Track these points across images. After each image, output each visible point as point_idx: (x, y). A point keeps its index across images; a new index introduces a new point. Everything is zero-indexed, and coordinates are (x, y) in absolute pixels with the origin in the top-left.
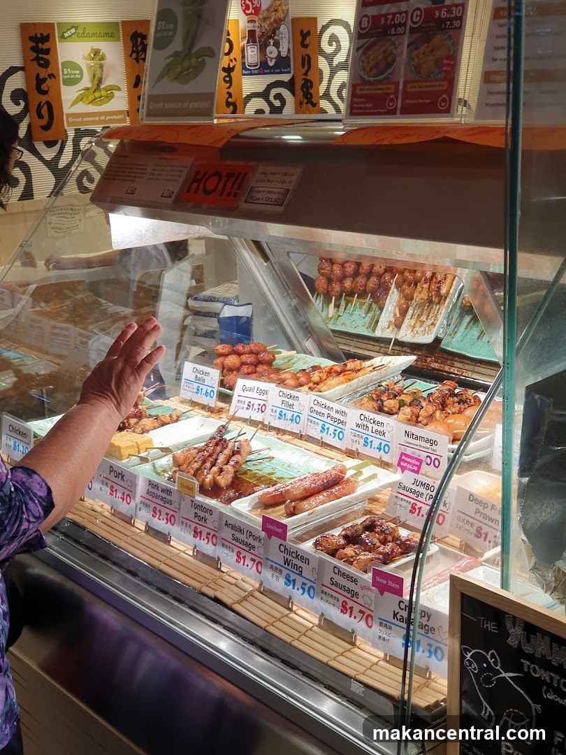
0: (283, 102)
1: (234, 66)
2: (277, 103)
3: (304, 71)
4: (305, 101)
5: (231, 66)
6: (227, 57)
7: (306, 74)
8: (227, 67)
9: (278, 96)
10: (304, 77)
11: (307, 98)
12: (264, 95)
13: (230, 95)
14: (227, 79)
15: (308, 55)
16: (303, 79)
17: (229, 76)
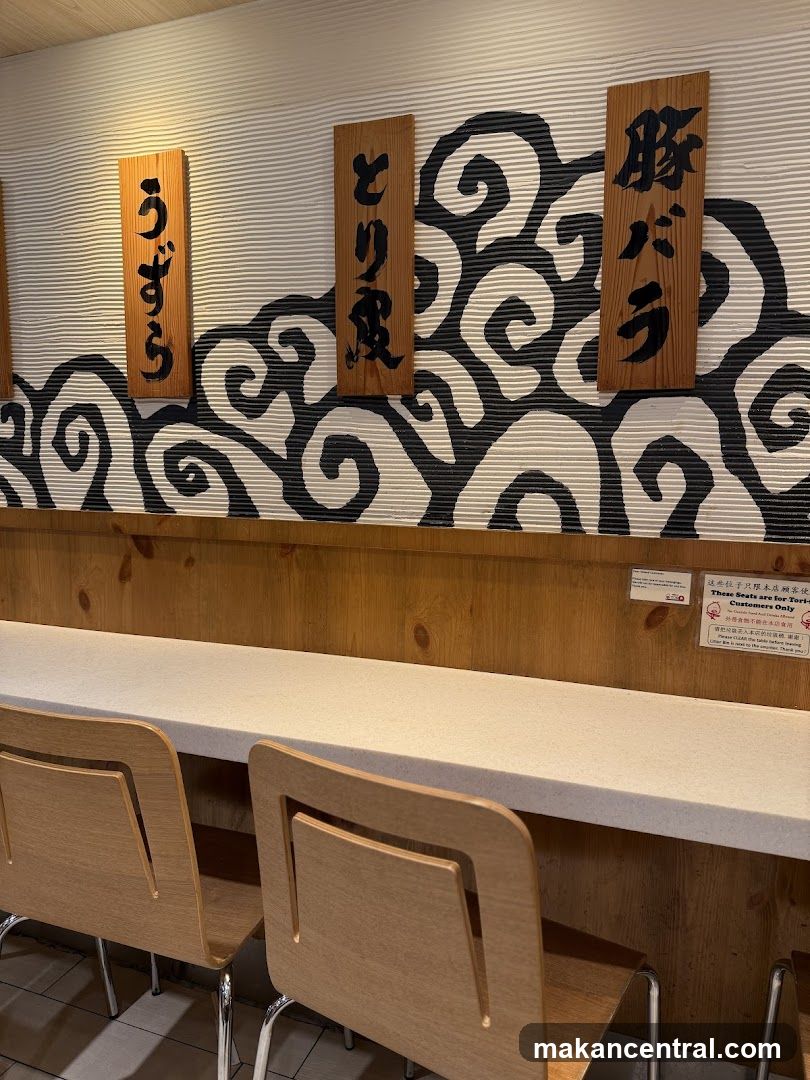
0: (307, 351)
1: (168, 263)
2: (289, 355)
3: (364, 268)
4: (364, 349)
5: (161, 262)
6: (152, 241)
7: (370, 275)
8: (151, 264)
9: (292, 337)
10: (364, 284)
11: (369, 342)
12: (255, 332)
13: (156, 329)
14: (151, 292)
15: (378, 224)
16: (359, 291)
17: (156, 285)
